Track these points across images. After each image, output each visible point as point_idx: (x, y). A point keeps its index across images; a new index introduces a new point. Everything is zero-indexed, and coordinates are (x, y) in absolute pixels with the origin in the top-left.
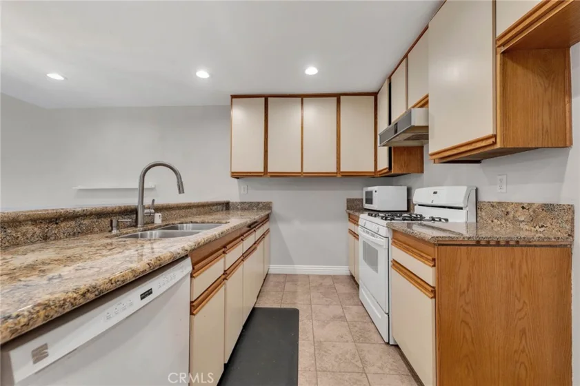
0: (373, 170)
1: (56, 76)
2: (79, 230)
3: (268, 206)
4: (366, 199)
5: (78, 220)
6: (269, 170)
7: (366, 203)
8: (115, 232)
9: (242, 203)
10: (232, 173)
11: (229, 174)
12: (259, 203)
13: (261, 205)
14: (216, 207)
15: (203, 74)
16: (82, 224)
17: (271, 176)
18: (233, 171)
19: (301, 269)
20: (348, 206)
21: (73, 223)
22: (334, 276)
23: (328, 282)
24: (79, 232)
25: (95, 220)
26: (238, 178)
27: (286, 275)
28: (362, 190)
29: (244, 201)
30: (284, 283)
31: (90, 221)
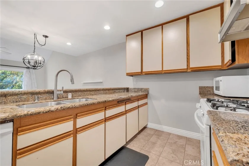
0: (220, 64)
1: (69, 44)
2: (20, 100)
3: (147, 90)
4: (216, 87)
5: (19, 96)
6: (144, 71)
7: (216, 90)
8: (36, 101)
9: (134, 89)
10: (127, 73)
11: (126, 74)
12: (142, 89)
13: (143, 90)
14: (118, 90)
15: (107, 27)
16: (22, 97)
17: (146, 74)
18: (127, 72)
19: (166, 128)
20: (200, 92)
21: (16, 97)
22: (189, 138)
23: (182, 142)
24: (19, 101)
25: (30, 96)
26: (132, 76)
27: (157, 130)
28: (213, 80)
29: (135, 88)
30: (152, 135)
31: (27, 96)
